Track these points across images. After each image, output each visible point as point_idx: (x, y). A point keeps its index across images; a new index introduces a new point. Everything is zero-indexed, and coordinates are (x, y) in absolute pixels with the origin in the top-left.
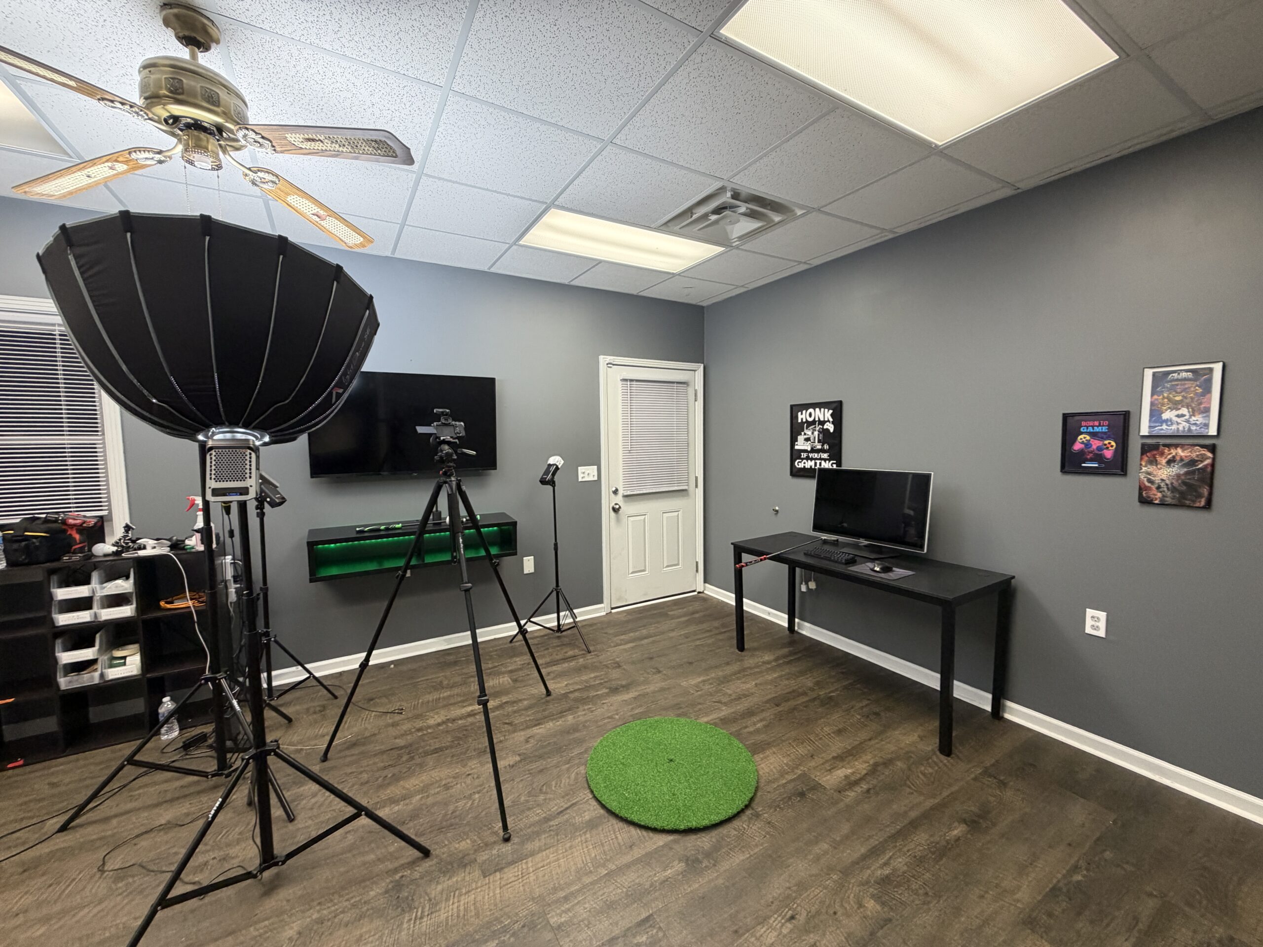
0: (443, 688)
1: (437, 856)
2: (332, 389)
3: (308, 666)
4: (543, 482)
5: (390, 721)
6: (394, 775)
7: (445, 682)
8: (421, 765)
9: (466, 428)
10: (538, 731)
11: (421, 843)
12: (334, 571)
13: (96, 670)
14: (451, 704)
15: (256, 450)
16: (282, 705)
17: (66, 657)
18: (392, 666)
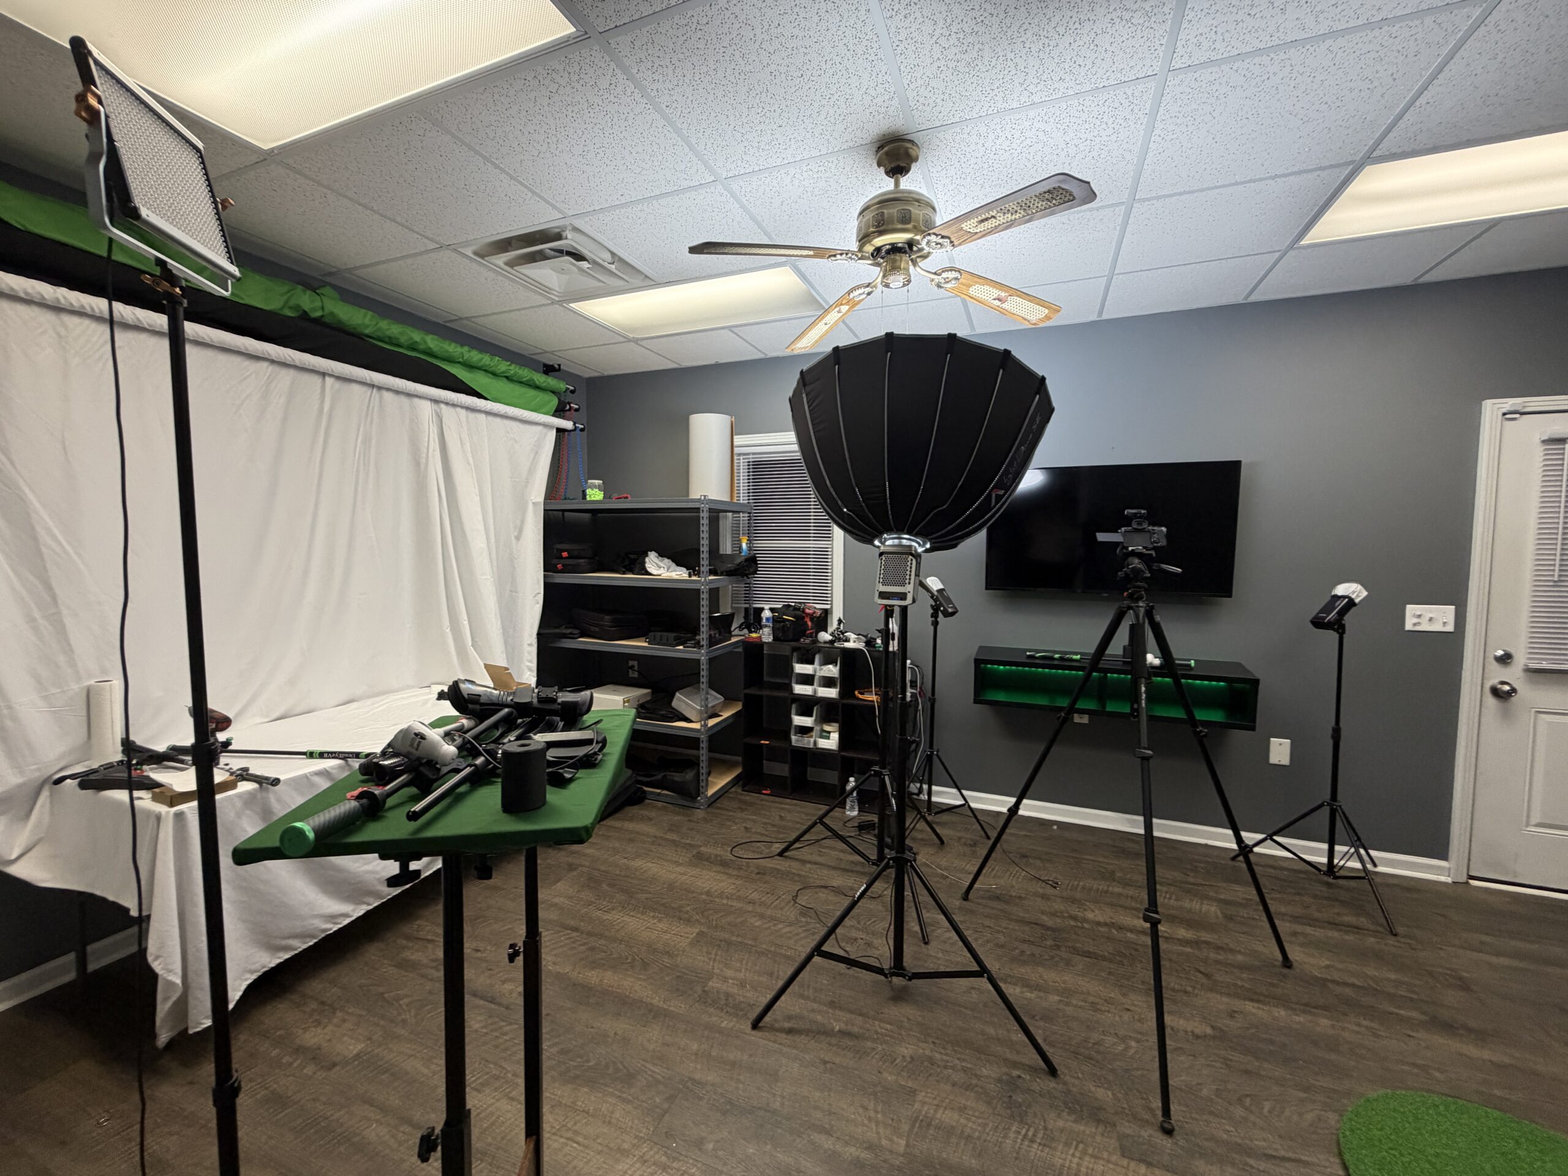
0: (1114, 880)
1: (1065, 1083)
2: (991, 491)
3: (964, 792)
4: (1318, 623)
5: (1041, 891)
6: (1033, 955)
7: (1119, 874)
8: (1068, 963)
9: (1168, 536)
10: (1254, 1011)
11: (1048, 1053)
12: (1001, 697)
13: (811, 737)
14: (1121, 906)
15: (917, 556)
16: (938, 824)
17: (799, 720)
18: (1055, 827)
